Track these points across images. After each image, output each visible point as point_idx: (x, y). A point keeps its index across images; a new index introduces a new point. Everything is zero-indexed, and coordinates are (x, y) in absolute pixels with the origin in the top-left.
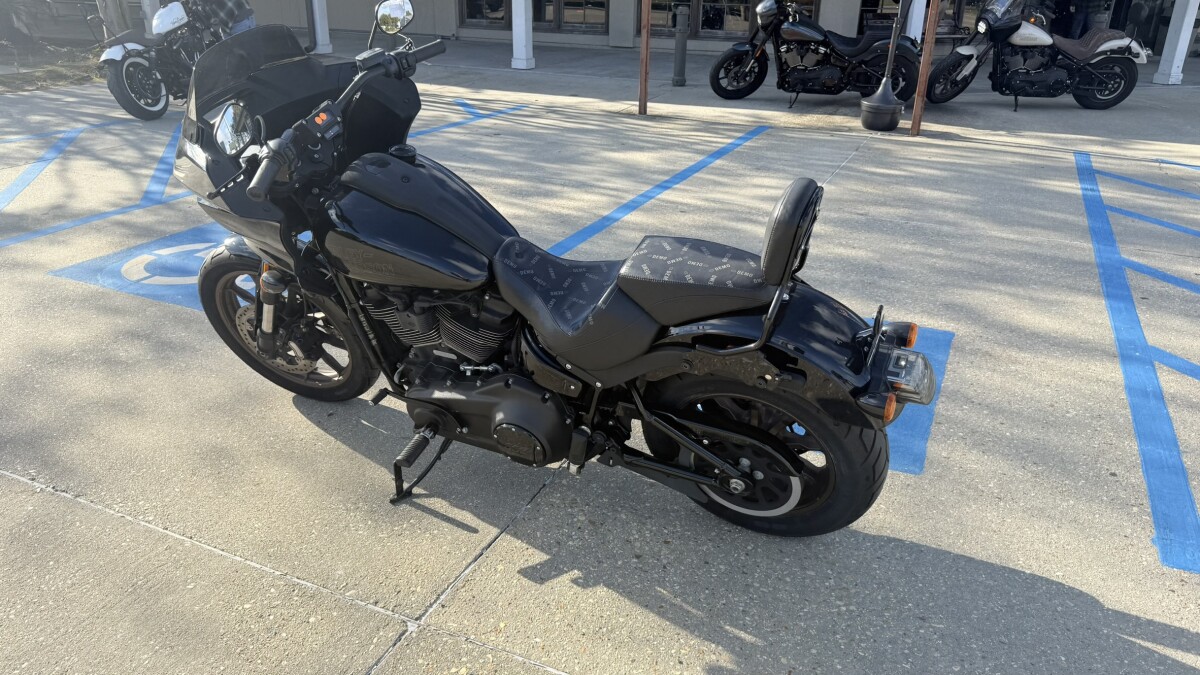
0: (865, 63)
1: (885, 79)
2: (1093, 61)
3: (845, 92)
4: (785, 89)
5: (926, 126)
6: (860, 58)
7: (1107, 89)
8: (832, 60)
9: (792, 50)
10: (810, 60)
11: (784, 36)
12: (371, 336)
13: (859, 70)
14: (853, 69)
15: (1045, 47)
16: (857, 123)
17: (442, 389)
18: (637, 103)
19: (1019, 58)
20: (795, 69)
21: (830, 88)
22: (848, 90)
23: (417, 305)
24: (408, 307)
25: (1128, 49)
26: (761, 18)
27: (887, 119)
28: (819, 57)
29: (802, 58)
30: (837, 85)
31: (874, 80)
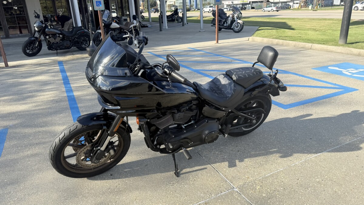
0: (76, 38)
1: (91, 41)
2: (130, 30)
3: (72, 48)
6: (74, 37)
8: (65, 39)
9: (51, 37)
10: (58, 40)
11: (47, 33)
13: (75, 40)
14: (73, 40)
15: (118, 28)
16: (86, 55)
18: (4, 63)
19: (113, 31)
20: (53, 43)
21: (67, 47)
22: (73, 47)
23: (182, 109)
26: (37, 27)
28: (61, 38)
29: (55, 39)
30: (70, 46)
31: (80, 43)
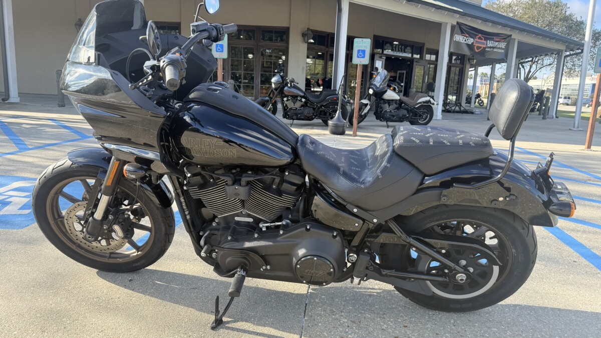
0: (324, 106)
1: (338, 111)
2: (416, 107)
3: (315, 119)
4: (287, 118)
5: (358, 133)
6: (321, 104)
7: (422, 118)
8: (308, 105)
9: (289, 100)
10: (298, 105)
11: (285, 93)
12: (187, 213)
13: (321, 109)
14: (319, 109)
15: (397, 100)
16: (327, 132)
17: (250, 240)
19: (387, 105)
20: (291, 109)
21: (308, 117)
22: (317, 119)
23: (244, 180)
24: (236, 182)
25: (429, 101)
26: (274, 84)
27: (341, 130)
28: (302, 103)
29: (294, 104)
30: (311, 117)
31: (328, 114)
